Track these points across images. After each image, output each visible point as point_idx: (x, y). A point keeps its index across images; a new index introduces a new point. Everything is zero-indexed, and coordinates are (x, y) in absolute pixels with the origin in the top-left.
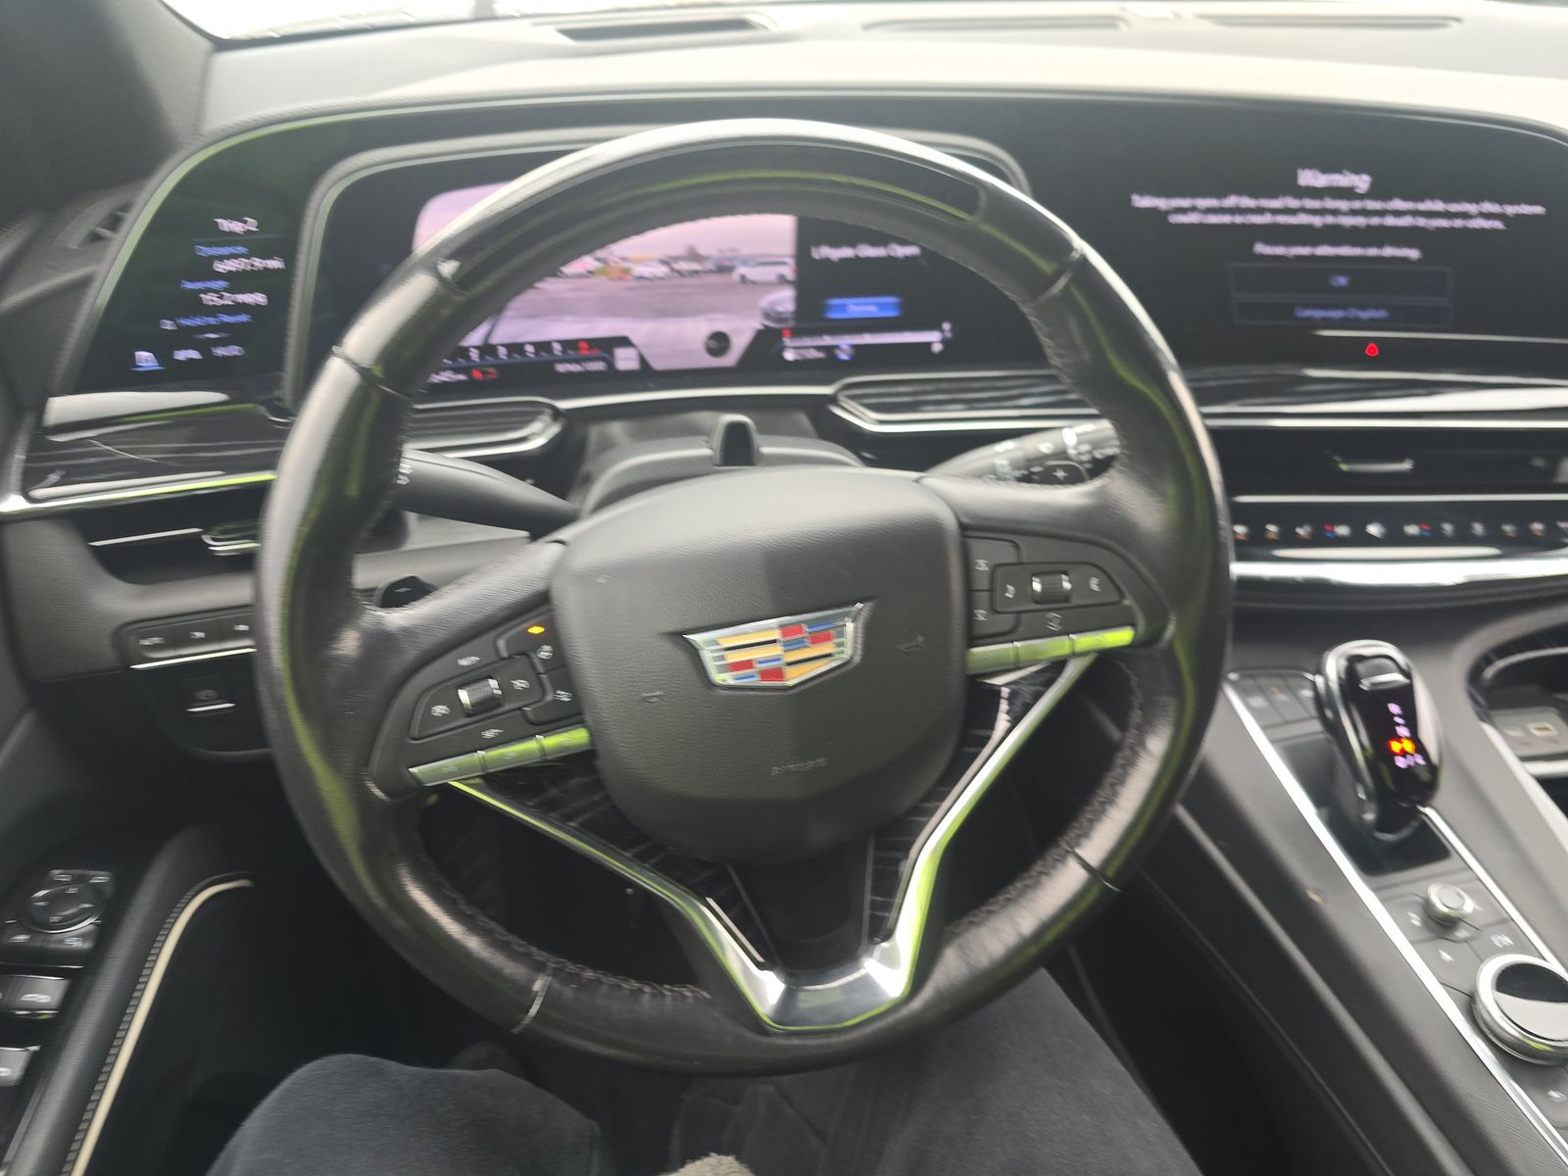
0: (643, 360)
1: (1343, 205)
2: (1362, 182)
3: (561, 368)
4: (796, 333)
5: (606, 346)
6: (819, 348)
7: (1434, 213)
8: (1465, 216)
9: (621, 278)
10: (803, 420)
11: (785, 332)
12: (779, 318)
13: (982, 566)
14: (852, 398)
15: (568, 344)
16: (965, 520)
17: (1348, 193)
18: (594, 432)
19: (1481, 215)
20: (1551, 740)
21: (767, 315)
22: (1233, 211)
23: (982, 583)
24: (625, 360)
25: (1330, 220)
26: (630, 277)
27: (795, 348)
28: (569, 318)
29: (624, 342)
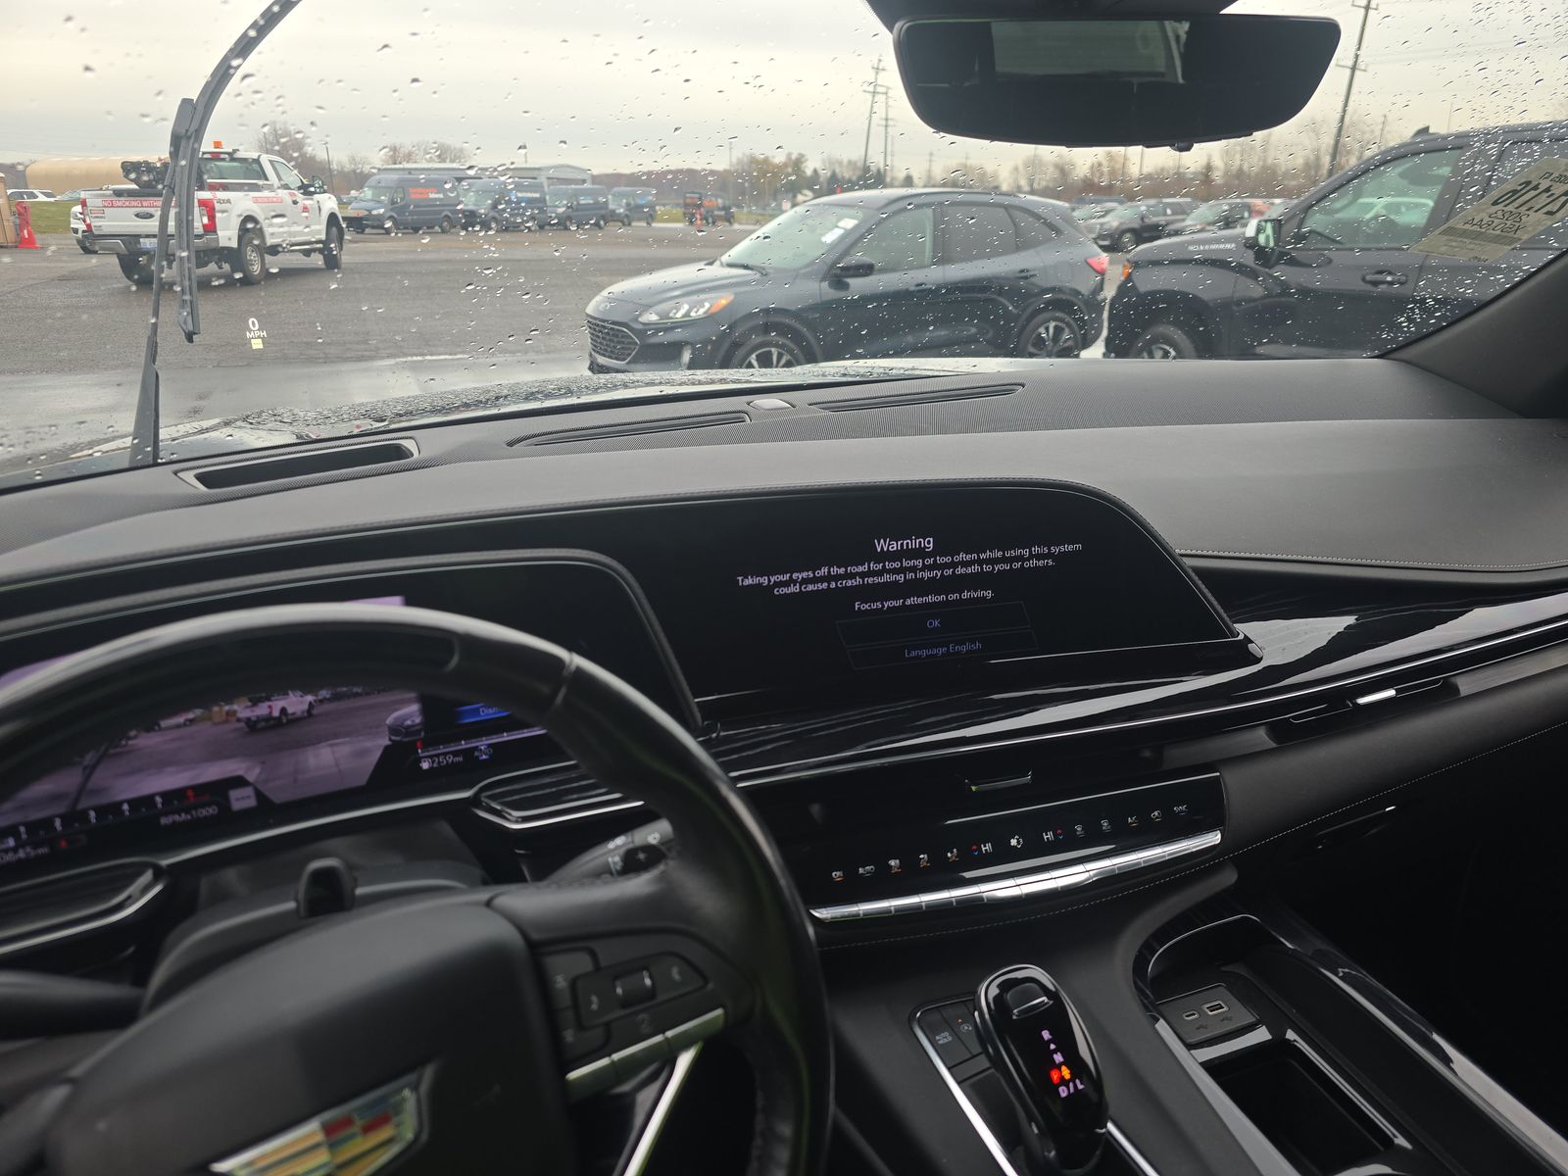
0: (259, 795)
1: (919, 563)
2: (929, 544)
3: (164, 821)
4: (428, 743)
5: (220, 789)
6: (455, 754)
7: (994, 559)
8: (1020, 558)
9: (226, 721)
10: (445, 828)
11: (419, 744)
12: (409, 731)
13: (561, 982)
14: (493, 798)
15: (168, 796)
16: (535, 936)
17: (920, 553)
18: (205, 884)
19: (1034, 557)
20: (1225, 1018)
21: (394, 730)
22: (828, 578)
23: (565, 1000)
24: (241, 800)
25: (910, 576)
26: (234, 719)
27: (431, 757)
28: (170, 769)
29: (239, 782)
